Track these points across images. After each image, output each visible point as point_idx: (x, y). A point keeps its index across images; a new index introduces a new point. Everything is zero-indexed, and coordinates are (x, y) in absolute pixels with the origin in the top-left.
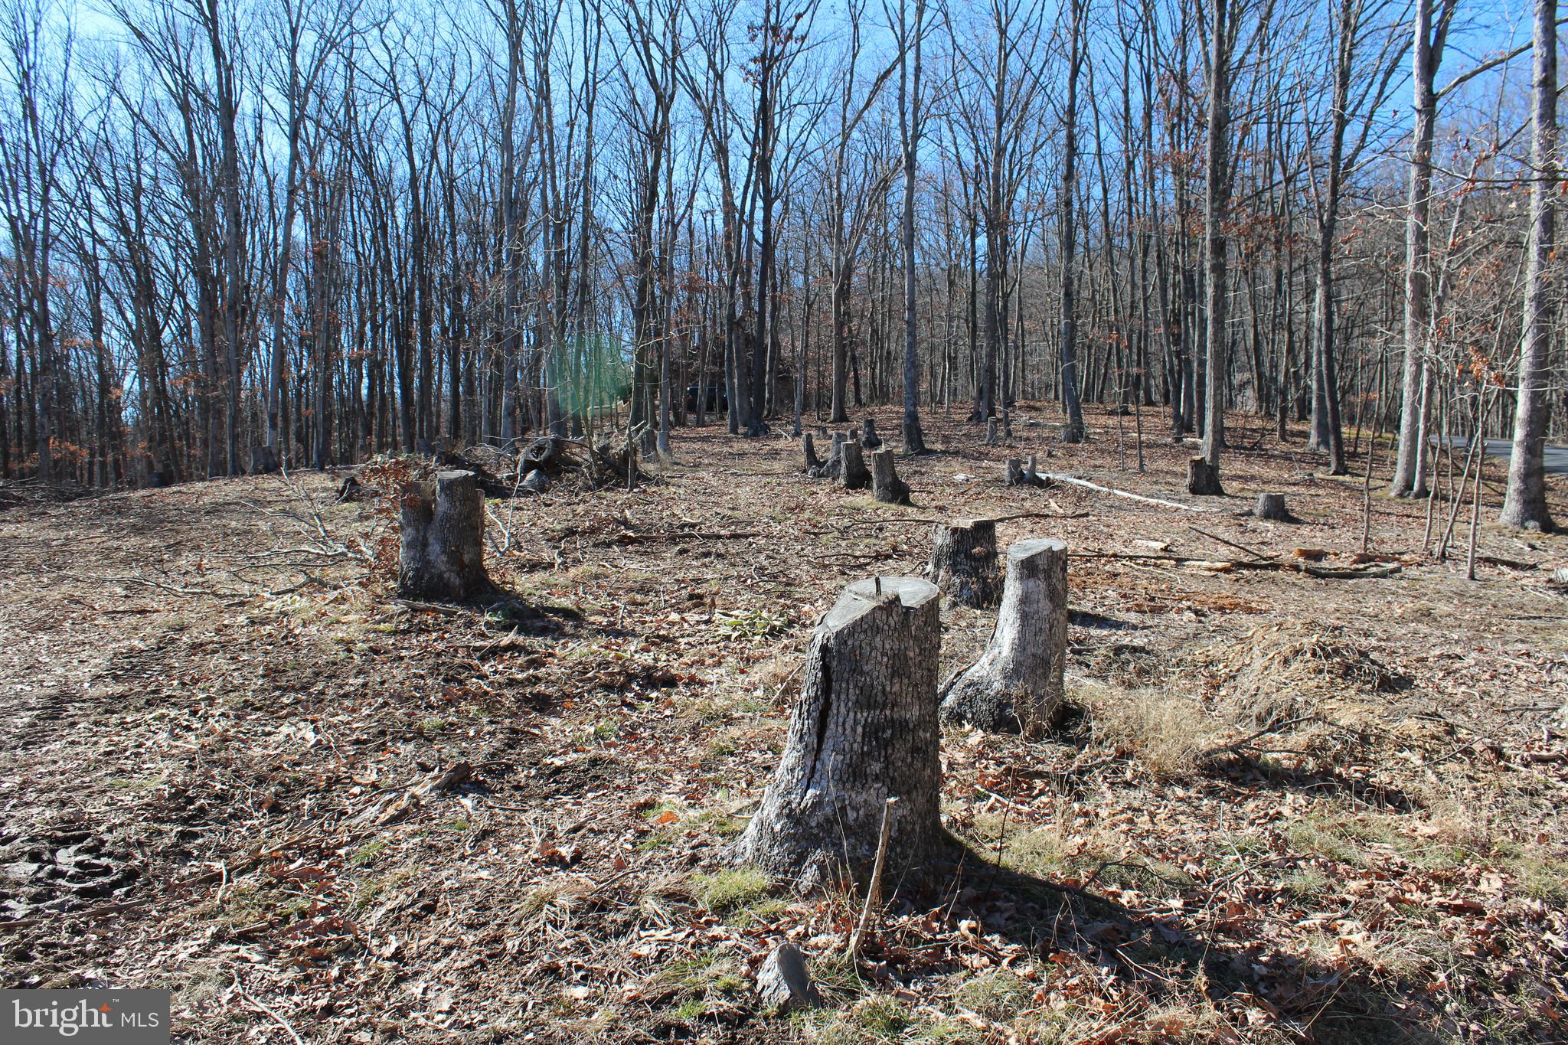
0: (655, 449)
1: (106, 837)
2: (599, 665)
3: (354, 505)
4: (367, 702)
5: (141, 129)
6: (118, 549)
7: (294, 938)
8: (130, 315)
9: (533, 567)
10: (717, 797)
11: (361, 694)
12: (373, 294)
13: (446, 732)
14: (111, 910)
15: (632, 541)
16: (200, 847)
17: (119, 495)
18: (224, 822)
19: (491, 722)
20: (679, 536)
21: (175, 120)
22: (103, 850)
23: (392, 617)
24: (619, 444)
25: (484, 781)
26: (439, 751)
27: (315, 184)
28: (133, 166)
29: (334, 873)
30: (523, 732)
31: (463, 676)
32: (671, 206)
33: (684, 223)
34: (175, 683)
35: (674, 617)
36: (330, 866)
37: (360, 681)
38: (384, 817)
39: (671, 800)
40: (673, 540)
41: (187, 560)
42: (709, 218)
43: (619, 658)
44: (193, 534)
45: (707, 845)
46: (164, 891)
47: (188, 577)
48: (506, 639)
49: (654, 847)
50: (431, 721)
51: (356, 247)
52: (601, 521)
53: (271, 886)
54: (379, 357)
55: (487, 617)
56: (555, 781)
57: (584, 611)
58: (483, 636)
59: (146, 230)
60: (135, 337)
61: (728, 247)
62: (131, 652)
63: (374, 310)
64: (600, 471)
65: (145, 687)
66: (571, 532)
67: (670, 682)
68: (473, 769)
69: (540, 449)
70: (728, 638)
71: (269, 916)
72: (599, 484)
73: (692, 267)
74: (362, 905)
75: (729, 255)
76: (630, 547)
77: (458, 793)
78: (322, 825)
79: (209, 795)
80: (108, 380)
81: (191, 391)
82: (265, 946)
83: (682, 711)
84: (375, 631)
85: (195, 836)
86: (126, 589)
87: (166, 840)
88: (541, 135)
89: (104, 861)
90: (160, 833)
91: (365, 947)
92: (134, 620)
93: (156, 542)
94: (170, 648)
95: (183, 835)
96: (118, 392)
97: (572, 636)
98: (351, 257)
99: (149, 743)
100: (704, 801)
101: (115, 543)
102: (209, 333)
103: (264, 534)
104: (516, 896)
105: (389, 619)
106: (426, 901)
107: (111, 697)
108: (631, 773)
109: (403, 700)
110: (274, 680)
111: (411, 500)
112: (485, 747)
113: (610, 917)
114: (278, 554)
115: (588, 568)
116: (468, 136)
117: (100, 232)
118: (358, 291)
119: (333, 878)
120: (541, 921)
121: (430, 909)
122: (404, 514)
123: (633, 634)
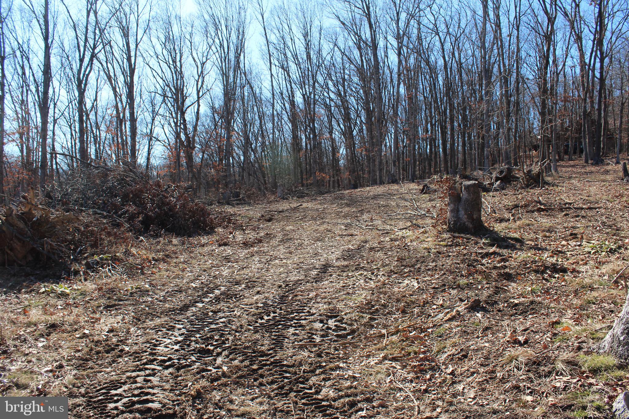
0: (551, 171)
1: (344, 317)
2: (532, 262)
3: (427, 195)
4: (437, 272)
5: (345, 58)
6: (341, 212)
7: (412, 362)
8: (342, 126)
9: (501, 220)
10: (589, 322)
11: (434, 269)
12: (431, 112)
13: (469, 286)
14: (347, 343)
15: (543, 210)
16: (377, 324)
17: (340, 192)
18: (385, 315)
19: (487, 283)
20: (564, 208)
21: (356, 53)
22: (344, 321)
23: (445, 239)
24: (536, 169)
25: (486, 307)
26: (467, 294)
27: (408, 71)
28: (342, 71)
29: (427, 338)
30: (501, 288)
31: (475, 264)
32: (556, 66)
33: (562, 73)
34: (365, 262)
35: (564, 243)
36: (425, 336)
37: (434, 264)
38: (446, 318)
39: (567, 321)
40: (561, 210)
41: (365, 216)
42: (573, 69)
43: (541, 259)
44: (367, 206)
45: (585, 342)
46: (365, 338)
47: (367, 223)
48: (492, 250)
49: (562, 341)
50: (463, 281)
51: (424, 94)
52: (529, 201)
53: (403, 341)
54: (434, 137)
55: (483, 241)
56: (515, 309)
57: (524, 239)
58: (482, 248)
59: (347, 94)
60: (344, 134)
61: (583, 81)
62: (349, 250)
63: (432, 119)
64: (527, 181)
65: (355, 263)
66: (516, 206)
67: (564, 270)
68: (480, 302)
69: (501, 172)
70: (590, 253)
71: (403, 352)
72: (527, 186)
73: (565, 91)
74: (438, 352)
75: (583, 85)
76: (542, 213)
77: (475, 311)
78: (422, 319)
79: (379, 305)
80: (335, 150)
81: (364, 153)
82: (402, 363)
83: (570, 283)
84: (439, 245)
85: (375, 319)
86: (345, 227)
87: (365, 320)
88: (497, 42)
89: (344, 325)
90: (363, 317)
91: (440, 368)
92: (349, 238)
93: (354, 209)
94: (362, 249)
95: (371, 319)
96: (338, 154)
97: (519, 249)
98: (422, 98)
99: (357, 284)
100: (583, 323)
101: (340, 210)
102: (370, 130)
103: (393, 206)
104: (501, 355)
105: (444, 240)
106: (464, 353)
107: (343, 266)
108: (548, 308)
109: (451, 273)
110: (401, 263)
111: (453, 193)
112: (485, 293)
113: (542, 368)
114: (399, 214)
115: (524, 221)
116: (467, 45)
117: (331, 96)
118: (425, 111)
119: (426, 340)
120: (512, 367)
121: (465, 356)
122: (449, 199)
123: (546, 249)
